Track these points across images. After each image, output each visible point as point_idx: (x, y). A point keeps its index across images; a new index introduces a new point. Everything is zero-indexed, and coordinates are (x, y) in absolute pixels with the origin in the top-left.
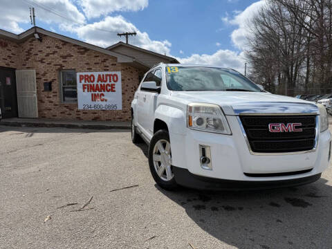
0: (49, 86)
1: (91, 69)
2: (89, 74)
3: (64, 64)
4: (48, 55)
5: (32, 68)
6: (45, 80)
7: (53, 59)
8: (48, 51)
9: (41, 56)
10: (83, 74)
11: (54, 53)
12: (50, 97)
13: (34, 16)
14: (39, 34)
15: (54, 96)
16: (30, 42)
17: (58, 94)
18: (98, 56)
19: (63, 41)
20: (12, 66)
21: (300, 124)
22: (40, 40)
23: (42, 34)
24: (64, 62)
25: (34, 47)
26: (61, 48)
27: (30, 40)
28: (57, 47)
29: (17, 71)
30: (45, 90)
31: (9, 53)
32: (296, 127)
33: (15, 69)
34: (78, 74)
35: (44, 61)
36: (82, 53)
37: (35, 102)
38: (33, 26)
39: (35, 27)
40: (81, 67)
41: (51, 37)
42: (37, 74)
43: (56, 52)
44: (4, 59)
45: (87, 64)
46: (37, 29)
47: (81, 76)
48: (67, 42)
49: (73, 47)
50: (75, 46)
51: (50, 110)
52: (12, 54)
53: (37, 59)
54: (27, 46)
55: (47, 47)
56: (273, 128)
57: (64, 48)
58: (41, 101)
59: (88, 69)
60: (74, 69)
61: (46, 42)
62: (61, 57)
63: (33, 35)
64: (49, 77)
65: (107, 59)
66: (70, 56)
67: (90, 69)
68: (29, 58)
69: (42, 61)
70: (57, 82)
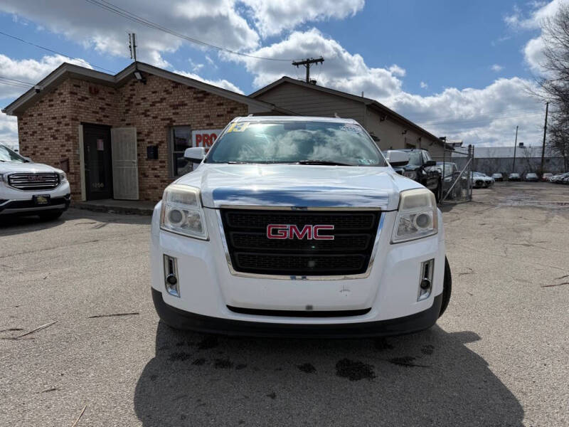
0: (153, 153)
1: (212, 124)
2: (209, 132)
3: (174, 118)
4: (153, 104)
5: (133, 125)
6: (149, 142)
7: (160, 110)
8: (154, 97)
9: (145, 105)
10: (202, 133)
11: (162, 100)
12: (156, 169)
13: (134, 46)
14: (141, 72)
15: (161, 167)
16: (131, 85)
17: (166, 164)
18: (222, 104)
19: (174, 82)
20: (106, 122)
21: (333, 227)
22: (144, 81)
23: (146, 73)
24: (174, 114)
25: (135, 92)
26: (171, 93)
27: (130, 83)
28: (167, 91)
29: (112, 130)
30: (149, 158)
31: (102, 104)
32: (321, 232)
33: (111, 127)
34: (194, 133)
35: (148, 113)
36: (200, 100)
37: (135, 176)
38: (133, 61)
39: (137, 63)
40: (199, 122)
41: (157, 77)
42: (139, 133)
43: (165, 99)
44: (93, 112)
45: (207, 116)
46: (139, 66)
47: (197, 136)
48: (179, 84)
49: (188, 91)
50: (190, 88)
51: (156, 188)
52: (107, 105)
53: (141, 112)
54: (127, 91)
55: (153, 92)
56: (275, 231)
57: (176, 93)
58: (143, 174)
59: (208, 125)
60: (189, 125)
61: (153, 84)
62: (171, 106)
63: (133, 75)
64: (156, 138)
65: (236, 109)
66: (183, 104)
67: (210, 125)
68: (129, 110)
69: (145, 114)
70: (165, 146)
